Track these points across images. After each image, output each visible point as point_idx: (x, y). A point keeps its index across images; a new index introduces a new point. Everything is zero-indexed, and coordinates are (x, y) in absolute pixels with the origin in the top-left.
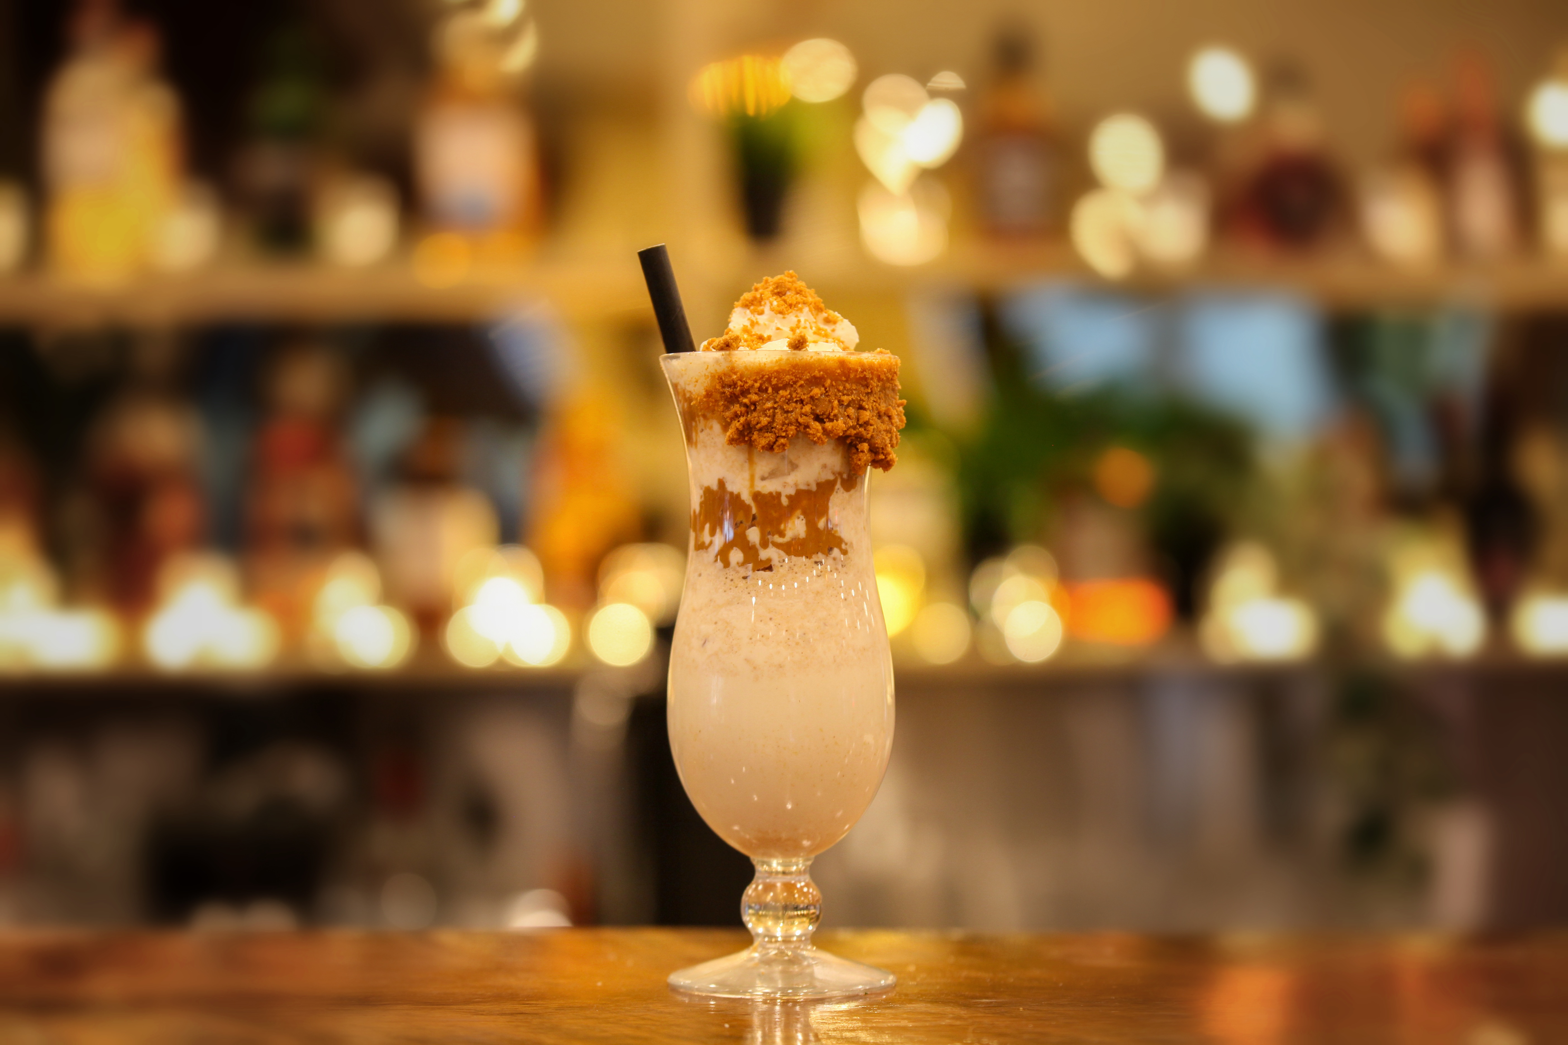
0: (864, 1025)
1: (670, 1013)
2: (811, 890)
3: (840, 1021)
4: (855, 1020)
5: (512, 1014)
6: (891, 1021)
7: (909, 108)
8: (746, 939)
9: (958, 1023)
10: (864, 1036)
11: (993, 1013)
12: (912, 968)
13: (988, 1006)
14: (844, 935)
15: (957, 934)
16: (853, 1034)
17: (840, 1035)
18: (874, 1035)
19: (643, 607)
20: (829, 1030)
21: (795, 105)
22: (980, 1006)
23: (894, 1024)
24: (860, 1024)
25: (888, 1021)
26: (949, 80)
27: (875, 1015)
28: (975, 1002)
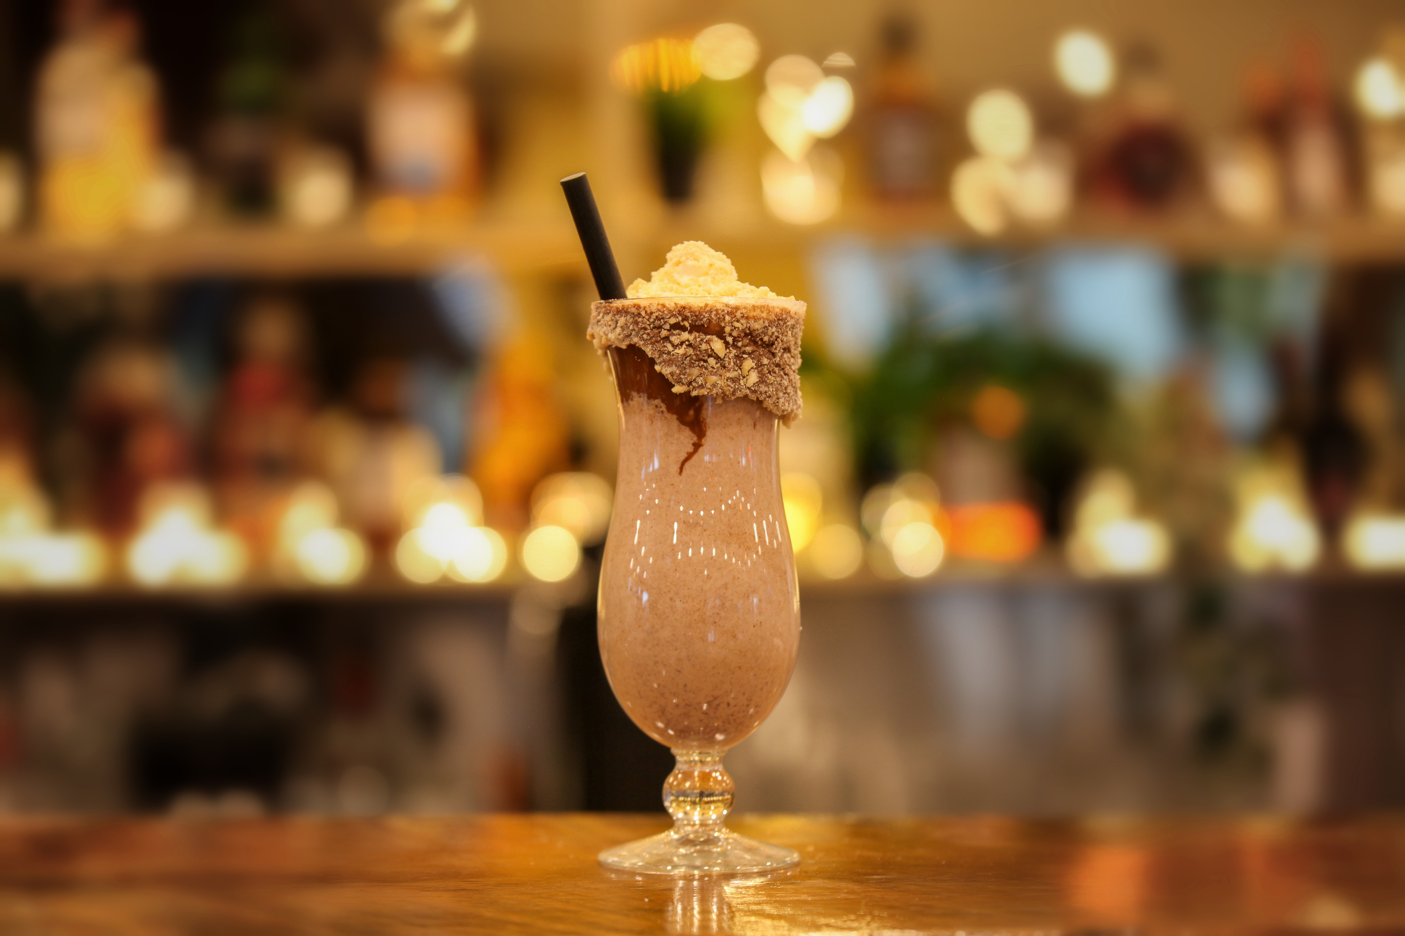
0: (769, 899)
1: (596, 889)
2: (725, 778)
3: (746, 896)
4: (761, 894)
5: (455, 890)
6: (792, 895)
7: (806, 85)
8: (667, 822)
9: (852, 897)
10: (768, 909)
11: (884, 888)
12: (811, 849)
13: (880, 882)
14: (751, 820)
15: (851, 818)
16: (759, 907)
17: (747, 908)
18: (777, 908)
19: (571, 529)
20: (738, 904)
21: (705, 82)
22: (871, 881)
23: (795, 898)
24: (765, 898)
25: (790, 895)
26: (842, 59)
27: (779, 890)
28: (868, 878)
